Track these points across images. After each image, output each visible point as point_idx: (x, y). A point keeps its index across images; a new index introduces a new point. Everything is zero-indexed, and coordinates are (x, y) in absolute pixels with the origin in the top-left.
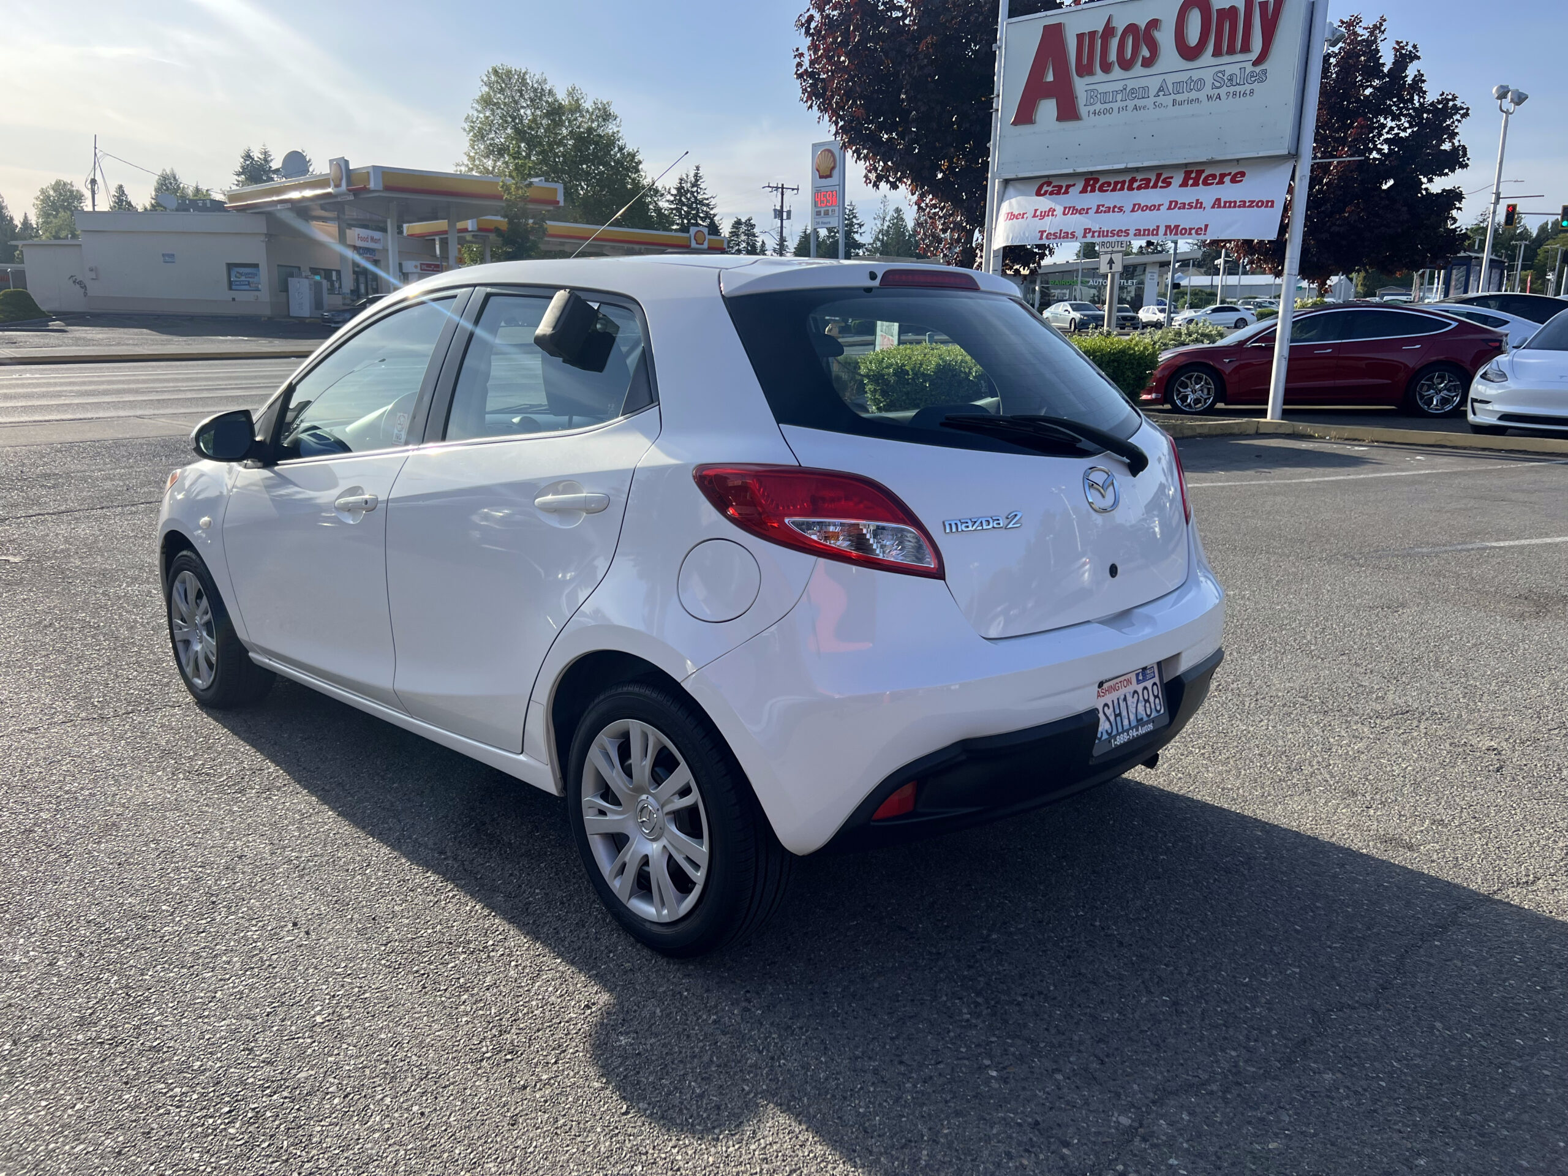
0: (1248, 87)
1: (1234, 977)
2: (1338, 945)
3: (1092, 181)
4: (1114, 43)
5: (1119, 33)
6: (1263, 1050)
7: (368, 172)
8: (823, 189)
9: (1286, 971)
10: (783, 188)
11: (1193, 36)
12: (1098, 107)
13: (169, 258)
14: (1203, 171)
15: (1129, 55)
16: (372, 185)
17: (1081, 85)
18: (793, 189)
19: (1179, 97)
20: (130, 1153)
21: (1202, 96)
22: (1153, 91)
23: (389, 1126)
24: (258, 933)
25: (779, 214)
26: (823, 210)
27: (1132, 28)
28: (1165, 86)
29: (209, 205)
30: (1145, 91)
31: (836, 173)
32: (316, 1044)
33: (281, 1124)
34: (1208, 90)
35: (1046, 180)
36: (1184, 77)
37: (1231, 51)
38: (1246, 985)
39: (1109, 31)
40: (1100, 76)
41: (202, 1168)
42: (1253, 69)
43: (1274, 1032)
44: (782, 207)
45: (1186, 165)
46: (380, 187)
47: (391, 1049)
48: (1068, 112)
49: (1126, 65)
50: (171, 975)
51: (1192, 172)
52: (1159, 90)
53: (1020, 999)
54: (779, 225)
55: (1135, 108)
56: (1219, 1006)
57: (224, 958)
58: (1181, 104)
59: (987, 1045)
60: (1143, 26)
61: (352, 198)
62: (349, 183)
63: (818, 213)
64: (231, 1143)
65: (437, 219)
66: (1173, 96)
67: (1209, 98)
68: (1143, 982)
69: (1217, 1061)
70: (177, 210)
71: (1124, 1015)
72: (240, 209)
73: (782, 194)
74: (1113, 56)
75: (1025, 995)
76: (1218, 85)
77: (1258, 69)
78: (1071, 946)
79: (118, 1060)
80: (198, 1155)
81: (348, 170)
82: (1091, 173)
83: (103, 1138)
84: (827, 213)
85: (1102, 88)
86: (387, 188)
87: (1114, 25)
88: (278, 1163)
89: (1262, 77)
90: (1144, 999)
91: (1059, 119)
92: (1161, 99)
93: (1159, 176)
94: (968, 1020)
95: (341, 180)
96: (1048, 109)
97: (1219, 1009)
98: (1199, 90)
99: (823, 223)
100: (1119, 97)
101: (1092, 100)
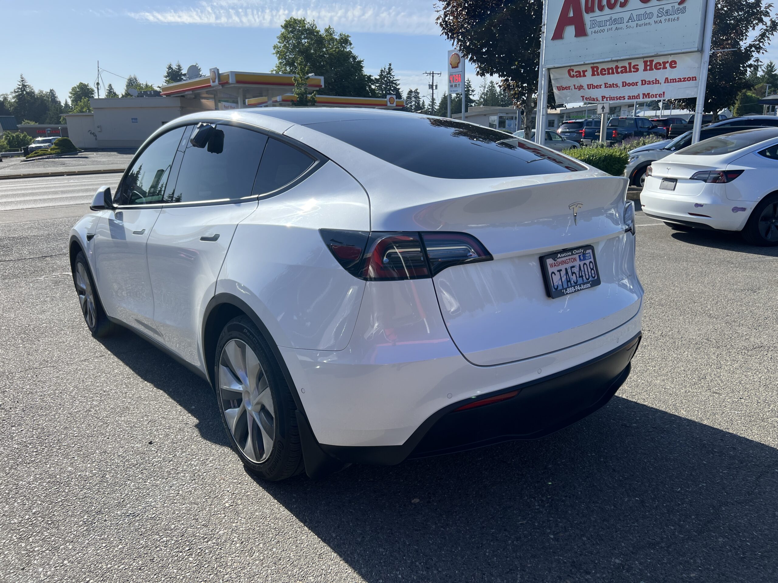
0: (675, 16)
1: (673, 488)
2: (726, 472)
3: (595, 69)
6: (687, 526)
7: (228, 75)
8: (454, 74)
9: (699, 485)
10: (433, 74)
12: (597, 29)
13: (135, 120)
15: (613, 1)
16: (230, 81)
17: (587, 18)
18: (438, 74)
19: (640, 23)
20: (145, 569)
21: (652, 21)
22: (626, 20)
23: (263, 558)
24: (196, 462)
25: (431, 87)
26: (454, 84)
28: (632, 17)
29: (153, 93)
30: (620, 21)
31: (460, 65)
32: (226, 517)
33: (213, 556)
34: (655, 18)
35: (571, 68)
36: (642, 12)
38: (679, 492)
41: (178, 577)
42: (678, 6)
43: (693, 517)
44: (433, 83)
45: (643, 58)
46: (234, 81)
47: (261, 520)
48: (581, 32)
49: (611, 6)
50: (158, 482)
51: (647, 61)
52: (629, 19)
53: (564, 498)
54: (432, 92)
55: (617, 29)
56: (664, 503)
57: (182, 474)
58: (640, 26)
59: (548, 522)
61: (220, 87)
62: (219, 80)
63: (451, 86)
64: (191, 565)
65: (262, 96)
66: (636, 22)
67: (655, 22)
68: (625, 490)
69: (664, 532)
70: (138, 96)
71: (616, 507)
72: (168, 95)
73: (433, 77)
74: (604, 2)
75: (566, 496)
76: (661, 15)
77: (681, 6)
78: (589, 472)
79: (137, 524)
80: (176, 570)
81: (219, 74)
82: (593, 63)
83: (132, 562)
84: (456, 86)
85: (598, 19)
86: (238, 82)
88: (213, 575)
89: (683, 11)
90: (626, 499)
91: (577, 35)
92: (630, 24)
94: (538, 509)
95: (215, 79)
96: (570, 31)
97: (665, 505)
98: (650, 18)
99: (454, 91)
100: (608, 23)
101: (594, 25)
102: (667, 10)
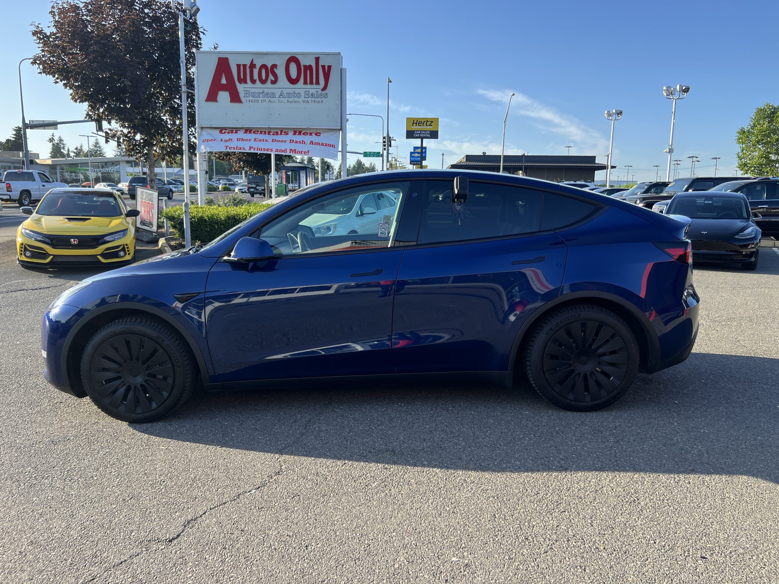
0: (320, 99)
12: (251, 98)
14: (302, 131)
17: (241, 88)
21: (300, 100)
28: (283, 94)
34: (302, 98)
36: (291, 91)
42: (321, 92)
45: (294, 128)
51: (297, 131)
52: (280, 95)
55: (270, 101)
58: (291, 102)
66: (287, 99)
67: (304, 101)
82: (247, 128)
85: (252, 90)
92: (281, 99)
96: (224, 96)
101: (247, 95)
102: (312, 93)
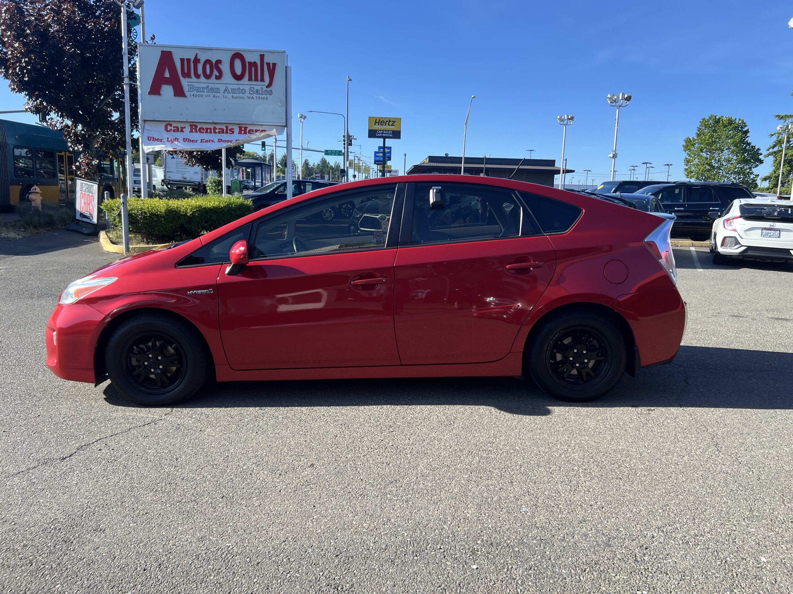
0: (264, 96)
3: (194, 127)
4: (200, 67)
5: (202, 61)
11: (238, 71)
12: (195, 93)
14: (247, 127)
15: (208, 72)
17: (185, 82)
21: (245, 96)
22: (222, 91)
27: (208, 61)
28: (227, 89)
30: (217, 90)
34: (247, 94)
35: (168, 123)
36: (236, 87)
37: (256, 80)
39: (197, 61)
40: (194, 79)
42: (266, 89)
45: (239, 124)
48: (179, 92)
49: (208, 77)
51: (242, 127)
52: (225, 90)
55: (214, 96)
58: (236, 98)
60: (214, 61)
66: (232, 95)
67: (248, 98)
74: (200, 71)
77: (268, 89)
82: (192, 122)
85: (196, 85)
87: (198, 58)
89: (271, 93)
91: (175, 95)
92: (226, 94)
93: (227, 127)
96: (167, 90)
98: (243, 94)
100: (205, 90)
101: (191, 90)
102: (257, 90)
